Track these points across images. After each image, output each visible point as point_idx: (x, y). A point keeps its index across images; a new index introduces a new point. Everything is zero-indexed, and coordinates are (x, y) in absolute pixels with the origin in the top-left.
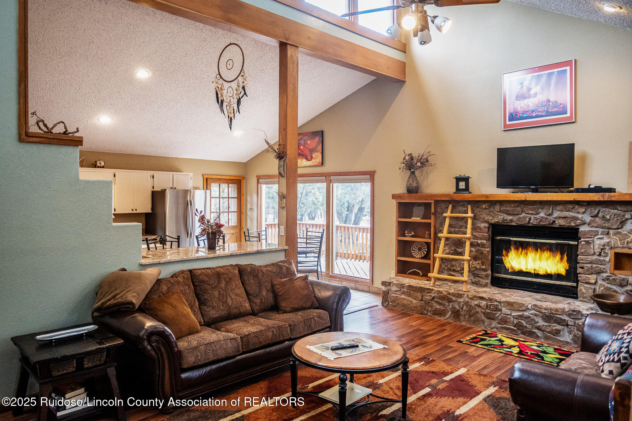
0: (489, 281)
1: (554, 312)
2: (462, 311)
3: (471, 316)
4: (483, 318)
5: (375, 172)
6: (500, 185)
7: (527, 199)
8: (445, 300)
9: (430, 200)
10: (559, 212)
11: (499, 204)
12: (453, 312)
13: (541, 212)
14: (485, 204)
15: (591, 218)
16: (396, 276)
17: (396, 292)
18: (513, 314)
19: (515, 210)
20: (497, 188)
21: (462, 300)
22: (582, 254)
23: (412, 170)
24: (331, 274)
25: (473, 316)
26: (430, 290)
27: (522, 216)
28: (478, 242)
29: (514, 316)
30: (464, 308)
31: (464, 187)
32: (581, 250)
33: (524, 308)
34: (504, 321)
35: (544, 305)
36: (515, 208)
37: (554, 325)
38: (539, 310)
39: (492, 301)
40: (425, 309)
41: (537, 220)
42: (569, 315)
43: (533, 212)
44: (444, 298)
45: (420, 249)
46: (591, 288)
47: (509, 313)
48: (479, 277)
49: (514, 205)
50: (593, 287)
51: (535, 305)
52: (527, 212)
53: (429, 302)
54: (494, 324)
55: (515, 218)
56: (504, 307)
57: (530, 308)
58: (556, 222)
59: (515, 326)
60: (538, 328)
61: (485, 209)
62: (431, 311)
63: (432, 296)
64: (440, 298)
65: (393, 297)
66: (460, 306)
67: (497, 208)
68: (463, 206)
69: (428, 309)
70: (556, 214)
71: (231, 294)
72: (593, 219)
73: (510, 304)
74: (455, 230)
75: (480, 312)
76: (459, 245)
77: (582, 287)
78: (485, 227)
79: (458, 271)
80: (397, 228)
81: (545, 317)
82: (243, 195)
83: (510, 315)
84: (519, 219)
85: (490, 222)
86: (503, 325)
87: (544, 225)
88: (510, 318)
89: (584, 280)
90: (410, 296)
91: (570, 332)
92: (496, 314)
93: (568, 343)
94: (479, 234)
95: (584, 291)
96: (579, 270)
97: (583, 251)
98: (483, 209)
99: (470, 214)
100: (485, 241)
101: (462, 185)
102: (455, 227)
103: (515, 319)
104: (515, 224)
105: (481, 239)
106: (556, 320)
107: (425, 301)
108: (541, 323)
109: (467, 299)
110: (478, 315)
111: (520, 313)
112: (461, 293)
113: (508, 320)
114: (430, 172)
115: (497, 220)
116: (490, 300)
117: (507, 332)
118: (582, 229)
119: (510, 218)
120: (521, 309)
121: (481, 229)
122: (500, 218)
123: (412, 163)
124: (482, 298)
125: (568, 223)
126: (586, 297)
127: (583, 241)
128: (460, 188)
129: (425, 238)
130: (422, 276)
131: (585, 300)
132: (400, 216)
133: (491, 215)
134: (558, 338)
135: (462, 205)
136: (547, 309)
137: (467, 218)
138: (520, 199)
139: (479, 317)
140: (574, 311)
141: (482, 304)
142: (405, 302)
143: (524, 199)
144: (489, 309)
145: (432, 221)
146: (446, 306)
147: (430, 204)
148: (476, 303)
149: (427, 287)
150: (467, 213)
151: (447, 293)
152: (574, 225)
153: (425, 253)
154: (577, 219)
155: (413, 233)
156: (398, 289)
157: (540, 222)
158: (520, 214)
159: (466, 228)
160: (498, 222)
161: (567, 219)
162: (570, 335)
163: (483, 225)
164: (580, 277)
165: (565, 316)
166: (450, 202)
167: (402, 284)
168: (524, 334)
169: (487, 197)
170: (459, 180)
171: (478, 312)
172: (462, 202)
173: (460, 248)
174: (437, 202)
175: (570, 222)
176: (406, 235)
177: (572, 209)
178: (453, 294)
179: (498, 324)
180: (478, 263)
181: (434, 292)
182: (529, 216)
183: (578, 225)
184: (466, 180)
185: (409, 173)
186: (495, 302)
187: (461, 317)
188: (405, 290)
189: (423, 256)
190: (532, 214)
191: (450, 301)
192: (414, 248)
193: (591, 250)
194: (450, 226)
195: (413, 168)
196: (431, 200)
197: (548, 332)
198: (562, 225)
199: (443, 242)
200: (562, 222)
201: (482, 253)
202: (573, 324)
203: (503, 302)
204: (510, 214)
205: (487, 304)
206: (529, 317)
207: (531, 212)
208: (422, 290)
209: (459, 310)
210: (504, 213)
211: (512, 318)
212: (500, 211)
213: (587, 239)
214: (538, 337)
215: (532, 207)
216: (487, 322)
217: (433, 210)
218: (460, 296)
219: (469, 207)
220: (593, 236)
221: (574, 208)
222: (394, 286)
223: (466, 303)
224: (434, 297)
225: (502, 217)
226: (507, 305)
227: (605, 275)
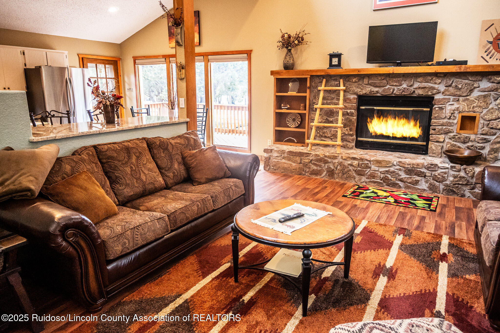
0: (354, 144)
1: (415, 167)
2: (336, 170)
3: (344, 174)
4: (354, 175)
5: (251, 51)
6: (370, 60)
7: (395, 72)
8: (321, 161)
9: (306, 75)
10: (419, 84)
11: (367, 78)
12: (328, 172)
13: (403, 84)
14: (355, 78)
15: (445, 88)
16: (274, 144)
17: (277, 158)
18: (380, 170)
19: (381, 82)
20: (367, 63)
21: (336, 161)
22: (435, 118)
23: (289, 48)
24: (211, 145)
25: (346, 173)
26: (308, 154)
27: (387, 88)
28: (347, 112)
29: (381, 171)
30: (339, 167)
31: (337, 63)
32: (434, 115)
33: (391, 165)
34: (373, 176)
35: (408, 161)
36: (382, 81)
37: (414, 177)
38: (403, 165)
39: (363, 160)
40: (304, 171)
41: (400, 90)
42: (428, 168)
43: (397, 84)
44: (320, 160)
45: (294, 120)
46: (440, 146)
47: (377, 169)
48: (347, 141)
49: (381, 78)
50: (441, 144)
51: (400, 162)
52: (392, 84)
53: (307, 165)
54: (364, 179)
55: (380, 90)
56: (373, 164)
57: (396, 165)
58: (416, 92)
59: (381, 180)
60: (401, 180)
61: (355, 82)
62: (308, 172)
63: (310, 159)
64: (317, 160)
65: (275, 162)
66: (335, 166)
67: (366, 81)
68: (336, 80)
69: (306, 170)
70: (416, 85)
71: (143, 169)
72: (447, 88)
73: (378, 162)
74: (327, 102)
75: (352, 170)
76: (330, 115)
77: (433, 145)
78: (354, 99)
79: (329, 137)
80: (275, 101)
81: (407, 171)
82: (120, 76)
83: (378, 171)
84: (384, 91)
85: (359, 94)
86: (371, 179)
87: (405, 95)
88: (377, 173)
89: (435, 139)
90: (289, 160)
91: (426, 182)
92: (366, 171)
93: (424, 190)
94: (348, 105)
95: (434, 148)
96: (431, 132)
97: (436, 115)
98: (354, 82)
99: (342, 87)
100: (353, 111)
101: (335, 61)
102: (328, 99)
103: (381, 174)
104: (380, 95)
105: (350, 109)
106: (416, 173)
107: (304, 164)
108: (403, 175)
109: (341, 160)
110: (350, 173)
111: (387, 169)
112: (336, 155)
113: (376, 175)
114: (305, 50)
115: (365, 92)
116: (362, 159)
117: (374, 184)
118: (437, 97)
119: (376, 89)
120: (388, 166)
121: (350, 100)
122: (367, 90)
123: (289, 41)
124: (354, 159)
125: (426, 93)
126: (435, 153)
127: (437, 107)
128: (333, 64)
129: (300, 110)
130: (297, 143)
131: (434, 155)
133: (360, 88)
134: (416, 187)
135: (334, 80)
136: (410, 165)
137: (339, 90)
138: (388, 73)
139: (351, 174)
140: (432, 165)
141: (355, 163)
142: (286, 166)
143: (391, 72)
144: (360, 168)
145: (307, 94)
146: (322, 167)
148: (349, 163)
149: (305, 151)
150: (339, 86)
151: (324, 156)
152: (431, 94)
153: (299, 123)
154: (433, 88)
155: (288, 106)
156: (279, 155)
157: (402, 92)
158: (385, 86)
159: (338, 99)
160: (365, 93)
161: (425, 89)
162: (427, 184)
163: (352, 97)
164: (432, 137)
165: (424, 169)
166: (323, 77)
167: (283, 151)
168: (389, 186)
169: (359, 71)
170: (332, 56)
171: (350, 170)
172: (335, 77)
173: (332, 118)
174: (312, 76)
175: (428, 92)
176: (282, 108)
177: (430, 80)
178: (329, 157)
179: (367, 178)
180: (347, 130)
181: (311, 155)
182: (393, 87)
183: (434, 94)
184: (339, 56)
185: (285, 50)
186: (366, 161)
187: (335, 175)
188: (286, 155)
189: (297, 125)
190: (396, 86)
191: (326, 162)
192: (289, 119)
193: (443, 114)
194: (324, 98)
195: (290, 46)
196: (308, 75)
197: (410, 183)
198: (420, 95)
199: (318, 112)
200: (420, 92)
201: (351, 121)
202: (430, 175)
203: (372, 161)
204: (376, 87)
205: (359, 163)
206: (394, 172)
207: (395, 84)
208: (301, 154)
209: (333, 170)
210: (371, 85)
211: (380, 173)
212: (368, 84)
213: (441, 106)
214: (400, 187)
215: (396, 79)
216: (357, 177)
217: (308, 85)
218: (335, 157)
219: (341, 81)
220: (445, 103)
221: (432, 79)
222: (275, 152)
223: (340, 164)
224: (312, 159)
225: (369, 89)
226: (376, 163)
227: (452, 134)
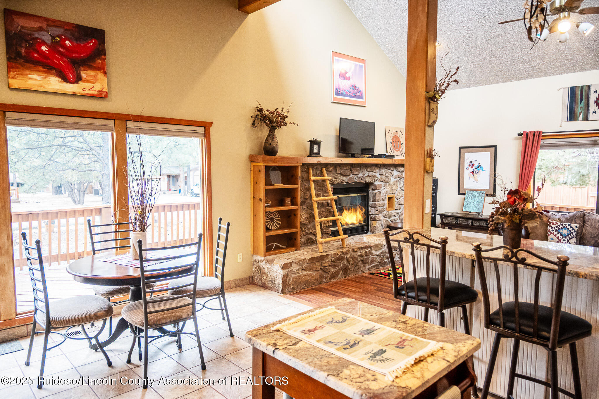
2: (349, 265)
5: (211, 123)
11: (339, 167)
12: (343, 270)
15: (380, 176)
17: (298, 271)
20: (340, 152)
21: (349, 256)
29: (379, 254)
30: (351, 262)
31: (317, 151)
34: (373, 261)
40: (323, 277)
41: (358, 179)
43: (357, 173)
44: (338, 259)
46: (380, 223)
47: (376, 253)
49: (348, 168)
52: (354, 173)
53: (326, 269)
54: (367, 266)
55: (346, 179)
64: (335, 260)
65: (296, 278)
66: (348, 262)
67: (338, 170)
68: (318, 169)
69: (325, 276)
70: (367, 174)
73: (376, 246)
84: (350, 179)
85: (334, 183)
89: (378, 218)
90: (310, 269)
92: (370, 257)
98: (331, 172)
99: (327, 177)
101: (315, 148)
104: (346, 183)
107: (323, 269)
109: (352, 254)
111: (381, 251)
112: (349, 249)
113: (375, 259)
115: (338, 181)
118: (376, 183)
119: (344, 178)
122: (340, 179)
127: (378, 192)
128: (314, 151)
132: (266, 185)
133: (334, 177)
135: (316, 169)
137: (324, 181)
139: (360, 265)
141: (363, 253)
142: (307, 278)
144: (367, 256)
145: (299, 186)
147: (298, 167)
148: (359, 254)
153: (279, 223)
154: (374, 176)
155: (271, 203)
158: (350, 175)
161: (370, 177)
168: (382, 266)
170: (313, 143)
171: (359, 261)
172: (316, 165)
179: (369, 265)
180: (327, 222)
182: (354, 176)
184: (318, 143)
186: (369, 248)
187: (349, 271)
188: (306, 265)
191: (342, 260)
193: (381, 197)
199: (316, 206)
201: (330, 212)
206: (385, 252)
208: (322, 258)
210: (342, 174)
212: (340, 173)
217: (299, 174)
218: (349, 252)
219: (324, 170)
220: (381, 188)
221: (374, 169)
223: (353, 257)
224: (331, 261)
226: (375, 248)
227: (385, 212)
